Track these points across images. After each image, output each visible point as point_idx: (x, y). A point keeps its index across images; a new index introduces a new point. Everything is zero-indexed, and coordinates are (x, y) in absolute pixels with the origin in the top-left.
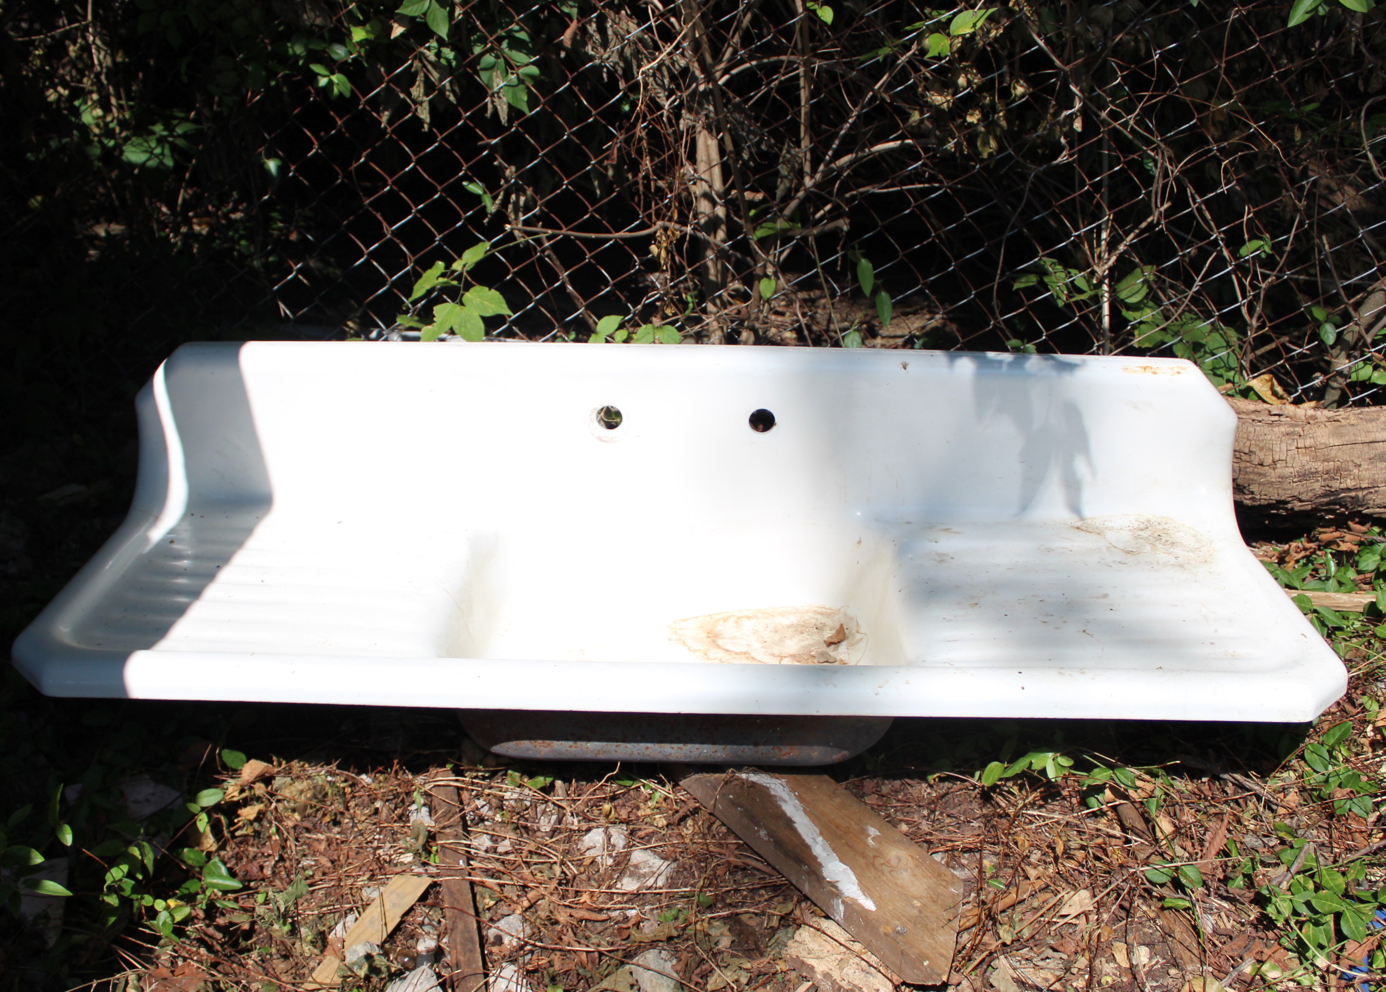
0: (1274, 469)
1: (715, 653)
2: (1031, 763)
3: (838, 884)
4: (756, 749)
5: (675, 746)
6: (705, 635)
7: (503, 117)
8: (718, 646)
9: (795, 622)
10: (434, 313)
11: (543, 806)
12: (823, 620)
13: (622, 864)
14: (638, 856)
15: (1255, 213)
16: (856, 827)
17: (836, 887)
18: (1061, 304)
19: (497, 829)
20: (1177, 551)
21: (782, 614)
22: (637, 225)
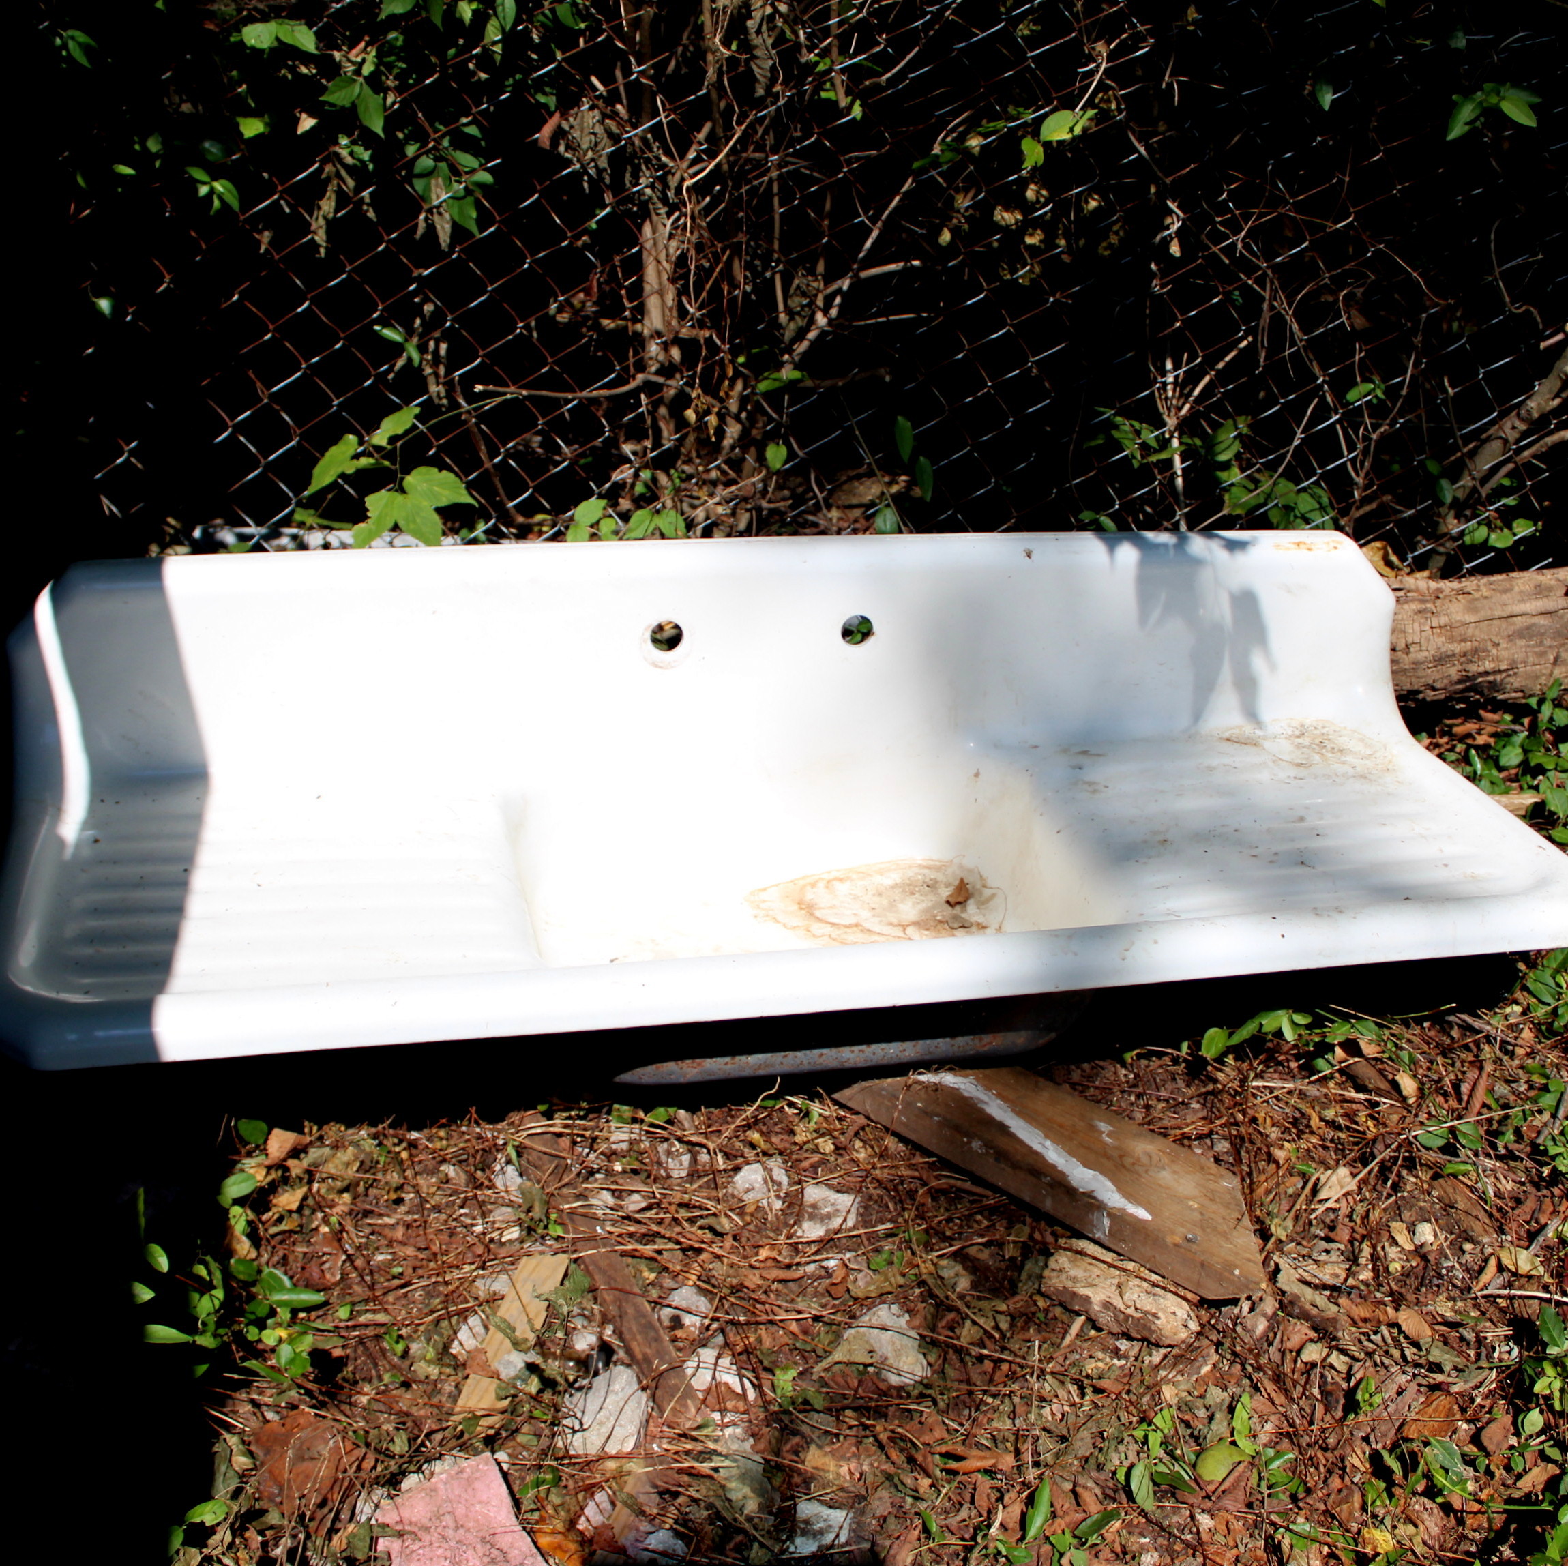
0: (1407, 654)
1: (817, 928)
2: (1261, 1025)
3: (1095, 1194)
4: (953, 1042)
5: (856, 1048)
6: (796, 907)
7: (444, 237)
8: (819, 919)
9: (899, 881)
10: (367, 505)
11: (665, 1145)
12: (933, 875)
13: (795, 1206)
14: (813, 1193)
15: (1366, 351)
16: (1082, 1124)
17: (1094, 1198)
18: (1136, 464)
19: (621, 1181)
20: (1349, 759)
21: (881, 872)
22: (611, 380)
